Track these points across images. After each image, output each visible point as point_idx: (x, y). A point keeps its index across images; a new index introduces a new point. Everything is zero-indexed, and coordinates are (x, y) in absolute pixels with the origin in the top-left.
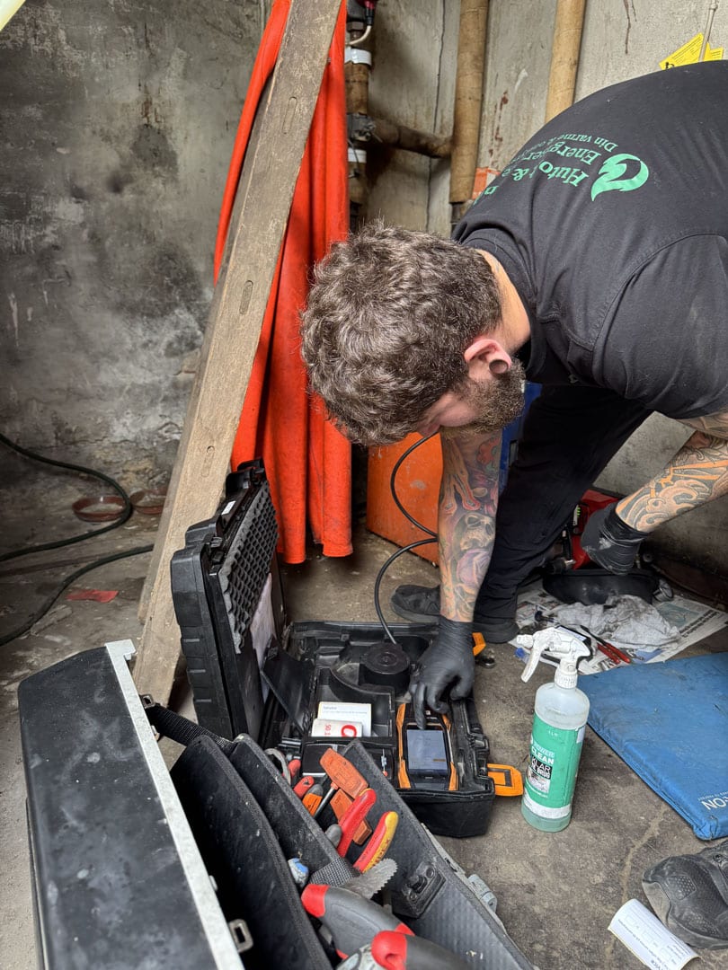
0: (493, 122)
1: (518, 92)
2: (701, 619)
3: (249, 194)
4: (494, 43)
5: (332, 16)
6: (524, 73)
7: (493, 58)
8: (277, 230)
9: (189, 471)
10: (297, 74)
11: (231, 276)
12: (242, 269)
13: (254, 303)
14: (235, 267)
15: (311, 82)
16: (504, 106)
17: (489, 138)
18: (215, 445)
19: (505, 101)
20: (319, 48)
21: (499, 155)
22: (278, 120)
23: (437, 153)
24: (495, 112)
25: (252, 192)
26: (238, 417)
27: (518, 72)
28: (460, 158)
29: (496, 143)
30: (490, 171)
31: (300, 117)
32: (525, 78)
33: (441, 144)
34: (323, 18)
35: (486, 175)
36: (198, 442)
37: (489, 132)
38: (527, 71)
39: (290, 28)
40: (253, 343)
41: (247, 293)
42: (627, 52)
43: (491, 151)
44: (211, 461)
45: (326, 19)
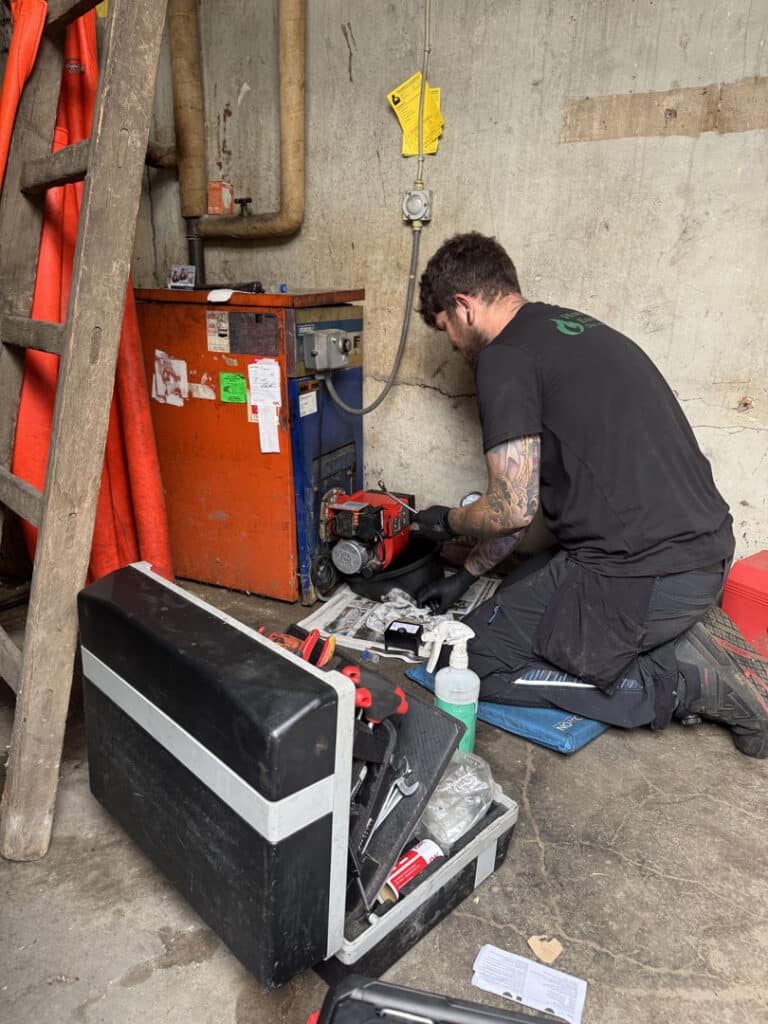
0: (218, 134)
1: (242, 105)
2: (485, 589)
3: (88, 233)
4: (207, 50)
5: (155, 44)
6: (246, 87)
7: (208, 66)
8: (122, 271)
9: (50, 545)
10: (127, 105)
11: (77, 322)
12: (88, 314)
13: (104, 351)
14: (80, 314)
15: (141, 113)
16: (228, 119)
17: (215, 151)
18: (76, 511)
19: (228, 113)
20: (146, 78)
21: (229, 169)
22: (111, 152)
23: (161, 163)
24: (219, 123)
25: (90, 231)
26: (99, 476)
27: (240, 86)
28: (189, 170)
29: (224, 156)
30: (224, 186)
31: (134, 150)
32: (248, 93)
33: (164, 154)
34: (147, 46)
35: (220, 190)
36: (57, 512)
37: (215, 143)
38: (249, 84)
39: (114, 53)
40: (108, 395)
41: (96, 340)
42: (351, 79)
43: (220, 164)
44: (73, 529)
45: (150, 49)
